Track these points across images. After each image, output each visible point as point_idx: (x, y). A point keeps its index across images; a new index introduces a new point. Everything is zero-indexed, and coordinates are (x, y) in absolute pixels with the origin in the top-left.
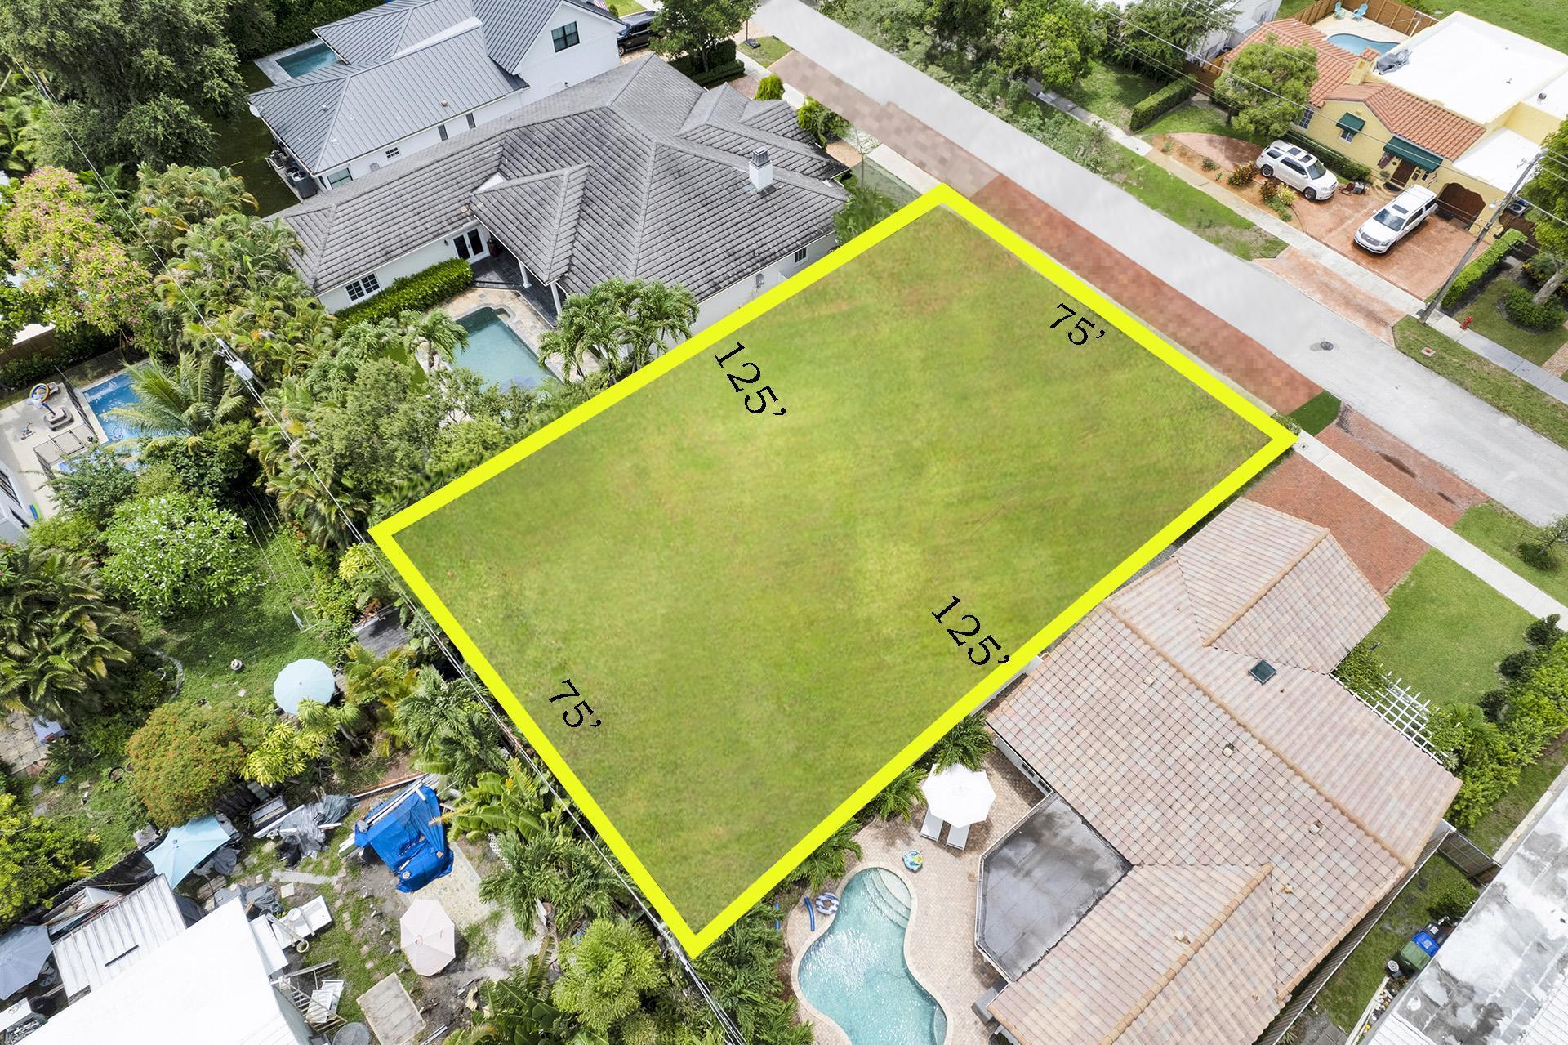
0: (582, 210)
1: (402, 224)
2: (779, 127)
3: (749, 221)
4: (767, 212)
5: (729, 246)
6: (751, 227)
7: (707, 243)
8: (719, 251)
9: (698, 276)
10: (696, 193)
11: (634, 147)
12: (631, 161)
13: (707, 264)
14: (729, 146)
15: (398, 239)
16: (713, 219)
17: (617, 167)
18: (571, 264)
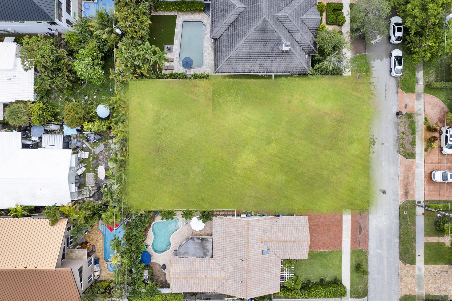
0: (234, 21)
2: (311, 26)
3: (273, 58)
4: (280, 58)
5: (262, 62)
6: (272, 60)
7: (257, 57)
8: (258, 62)
9: (247, 66)
10: (265, 40)
11: (259, 13)
12: (255, 17)
13: (252, 64)
14: (289, 27)
16: (263, 51)
17: (251, 16)
18: (221, 37)
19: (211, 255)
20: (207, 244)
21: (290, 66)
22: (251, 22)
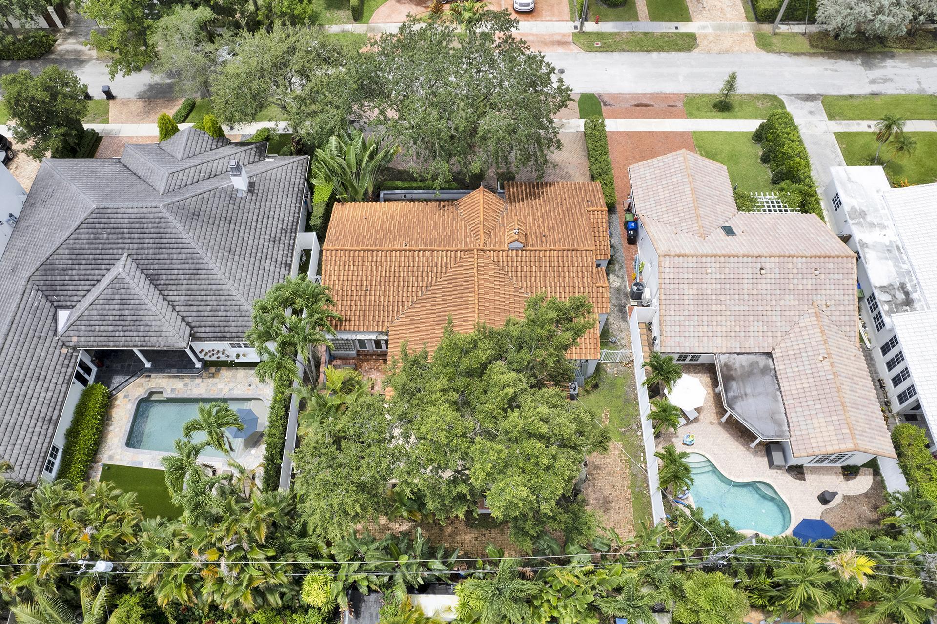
0: (156, 286)
1: (36, 395)
3: (261, 213)
4: (264, 200)
5: (267, 237)
6: (266, 216)
7: (255, 244)
8: (266, 244)
9: (272, 268)
10: (217, 219)
11: (149, 220)
12: (157, 230)
13: (269, 257)
15: (45, 406)
16: (243, 228)
17: (151, 241)
18: (188, 323)
19: (764, 357)
20: (737, 366)
21: (286, 186)
22: (165, 241)
